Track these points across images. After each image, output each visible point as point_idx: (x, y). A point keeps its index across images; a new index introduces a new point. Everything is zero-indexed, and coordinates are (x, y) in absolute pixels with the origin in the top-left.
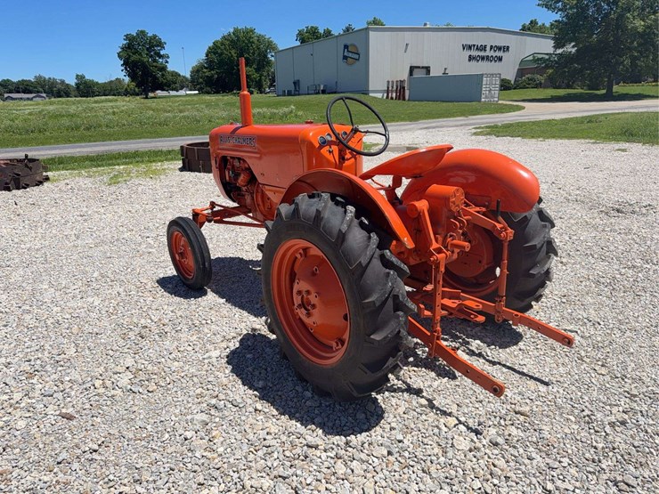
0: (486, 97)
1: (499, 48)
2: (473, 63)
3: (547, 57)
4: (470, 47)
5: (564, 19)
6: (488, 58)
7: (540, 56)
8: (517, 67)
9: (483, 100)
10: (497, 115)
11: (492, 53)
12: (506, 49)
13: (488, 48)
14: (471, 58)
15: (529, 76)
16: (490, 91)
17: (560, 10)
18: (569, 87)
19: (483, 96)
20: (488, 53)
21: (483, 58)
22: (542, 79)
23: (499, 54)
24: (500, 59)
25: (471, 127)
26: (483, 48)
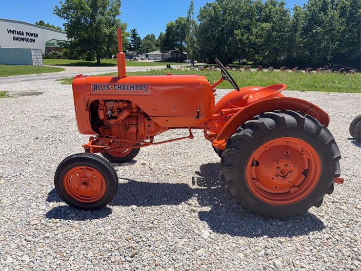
0: (35, 63)
1: (32, 35)
2: (17, 42)
3: (65, 42)
4: (13, 32)
5: (70, 23)
6: (26, 39)
7: (61, 42)
8: (45, 46)
9: (34, 64)
10: (55, 73)
11: (27, 37)
12: (36, 35)
13: (25, 34)
14: (15, 39)
15: (53, 51)
16: (37, 59)
17: (66, 18)
18: (76, 58)
19: (33, 62)
20: (25, 36)
21: (23, 39)
22: (61, 54)
23: (33, 38)
24: (34, 41)
25: (54, 80)
26: (22, 33)
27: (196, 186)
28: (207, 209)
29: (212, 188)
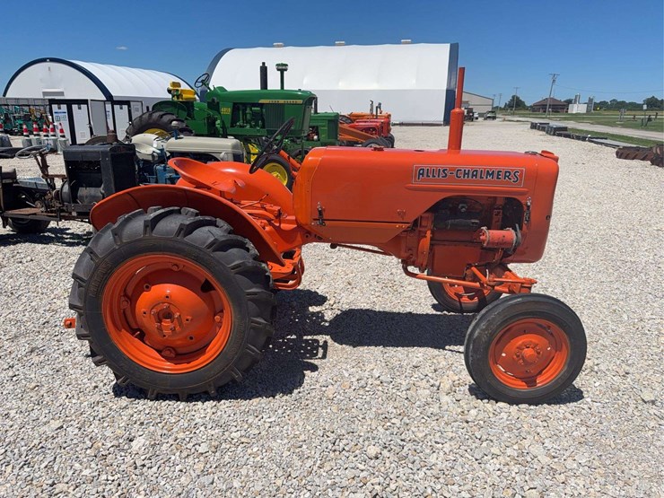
27: (321, 338)
28: (313, 309)
29: (294, 337)
